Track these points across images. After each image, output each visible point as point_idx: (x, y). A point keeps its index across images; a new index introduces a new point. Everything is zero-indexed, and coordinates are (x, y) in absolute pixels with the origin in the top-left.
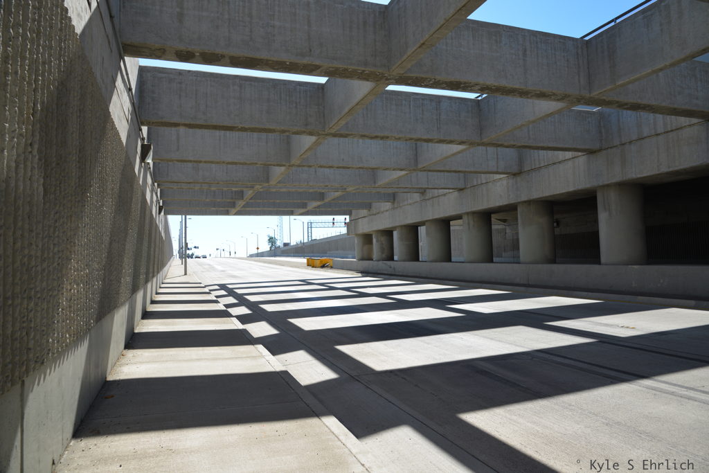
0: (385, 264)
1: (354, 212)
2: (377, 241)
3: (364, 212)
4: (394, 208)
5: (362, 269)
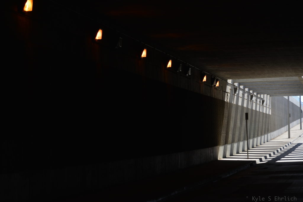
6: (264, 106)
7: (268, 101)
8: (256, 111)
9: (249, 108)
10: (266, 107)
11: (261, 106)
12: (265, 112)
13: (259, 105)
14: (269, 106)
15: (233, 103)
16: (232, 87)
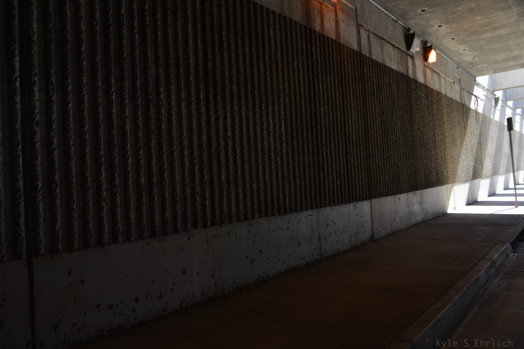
15: (492, 117)
16: (490, 95)
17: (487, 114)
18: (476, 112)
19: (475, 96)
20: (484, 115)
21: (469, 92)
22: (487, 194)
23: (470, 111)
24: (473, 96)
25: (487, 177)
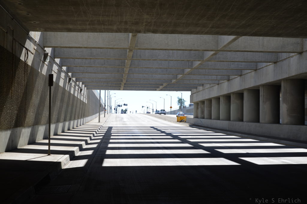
0: (200, 120)
1: (192, 90)
2: (200, 107)
3: (195, 90)
4: (203, 90)
5: (193, 123)
6: (81, 95)
7: (85, 93)
8: (74, 95)
9: (66, 89)
10: (83, 96)
11: (79, 94)
12: (82, 99)
13: (77, 92)
14: (86, 96)
15: (39, 71)
16: (40, 50)
17: (35, 67)
18: (25, 63)
19: (26, 49)
20: (32, 68)
21: (20, 44)
22: (27, 142)
23: (19, 61)
24: (24, 49)
25: (29, 127)
